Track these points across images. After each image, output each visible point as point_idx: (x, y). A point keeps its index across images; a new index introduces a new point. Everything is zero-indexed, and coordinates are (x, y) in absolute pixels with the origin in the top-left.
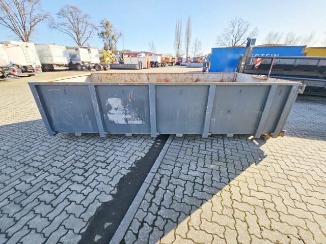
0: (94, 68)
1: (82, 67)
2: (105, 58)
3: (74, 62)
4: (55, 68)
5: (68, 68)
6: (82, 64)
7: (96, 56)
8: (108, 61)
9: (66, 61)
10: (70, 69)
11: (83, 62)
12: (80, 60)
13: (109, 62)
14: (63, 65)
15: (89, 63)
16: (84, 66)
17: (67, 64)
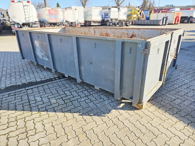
0: (118, 24)
1: (110, 23)
2: (132, 15)
3: (106, 19)
4: (92, 24)
5: (100, 24)
6: (110, 21)
7: (125, 13)
8: (135, 17)
9: (99, 19)
10: (102, 25)
11: (111, 20)
12: (110, 18)
13: (135, 19)
14: (97, 22)
15: (116, 20)
16: (111, 23)
17: (100, 21)
